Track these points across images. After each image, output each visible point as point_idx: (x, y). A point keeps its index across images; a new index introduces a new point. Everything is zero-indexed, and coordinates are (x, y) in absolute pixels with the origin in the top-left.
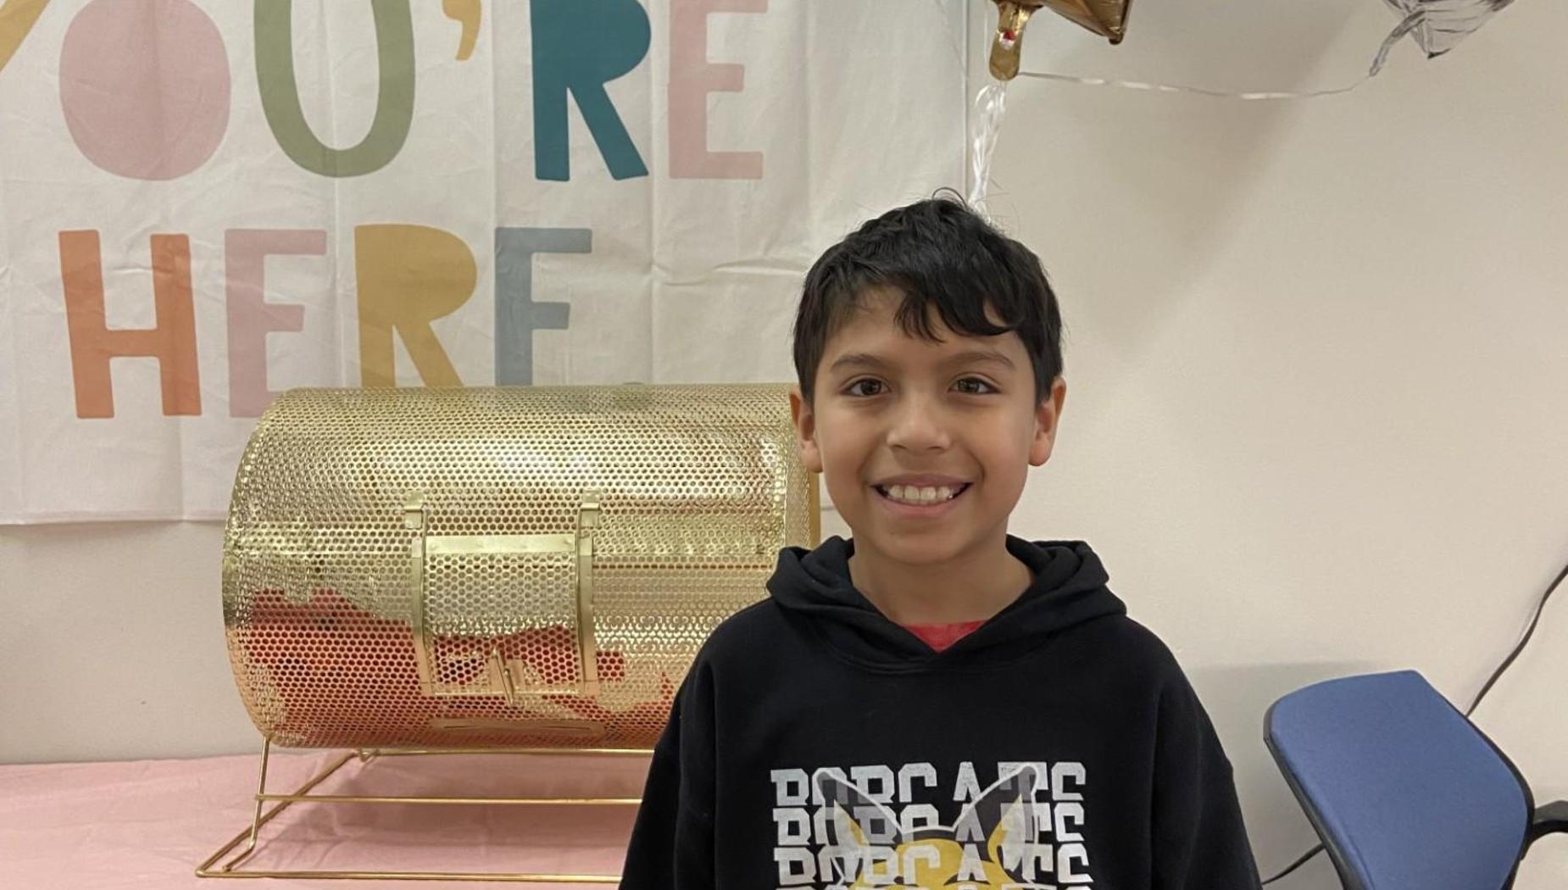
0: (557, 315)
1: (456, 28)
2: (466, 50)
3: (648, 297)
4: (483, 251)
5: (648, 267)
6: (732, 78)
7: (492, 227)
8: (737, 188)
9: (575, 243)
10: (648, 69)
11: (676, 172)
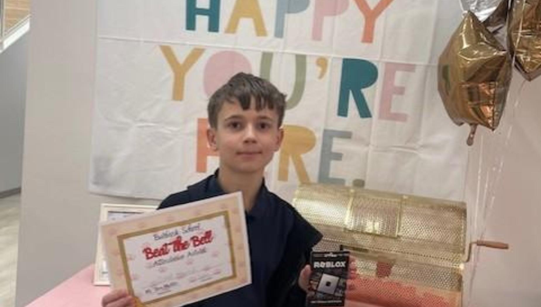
0: (338, 157)
1: (319, 69)
2: (321, 76)
3: (367, 154)
4: (319, 135)
5: (368, 145)
6: (401, 91)
7: (322, 128)
8: (398, 123)
9: (346, 135)
10: (375, 87)
11: (381, 117)
